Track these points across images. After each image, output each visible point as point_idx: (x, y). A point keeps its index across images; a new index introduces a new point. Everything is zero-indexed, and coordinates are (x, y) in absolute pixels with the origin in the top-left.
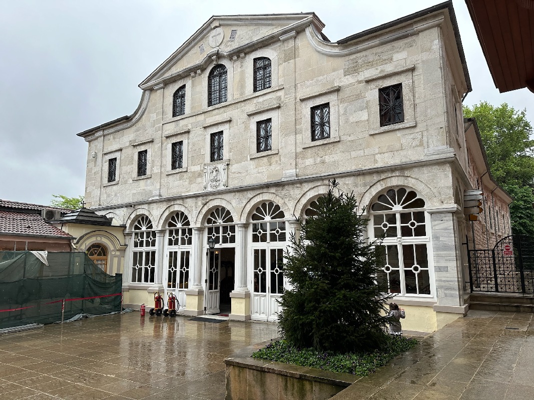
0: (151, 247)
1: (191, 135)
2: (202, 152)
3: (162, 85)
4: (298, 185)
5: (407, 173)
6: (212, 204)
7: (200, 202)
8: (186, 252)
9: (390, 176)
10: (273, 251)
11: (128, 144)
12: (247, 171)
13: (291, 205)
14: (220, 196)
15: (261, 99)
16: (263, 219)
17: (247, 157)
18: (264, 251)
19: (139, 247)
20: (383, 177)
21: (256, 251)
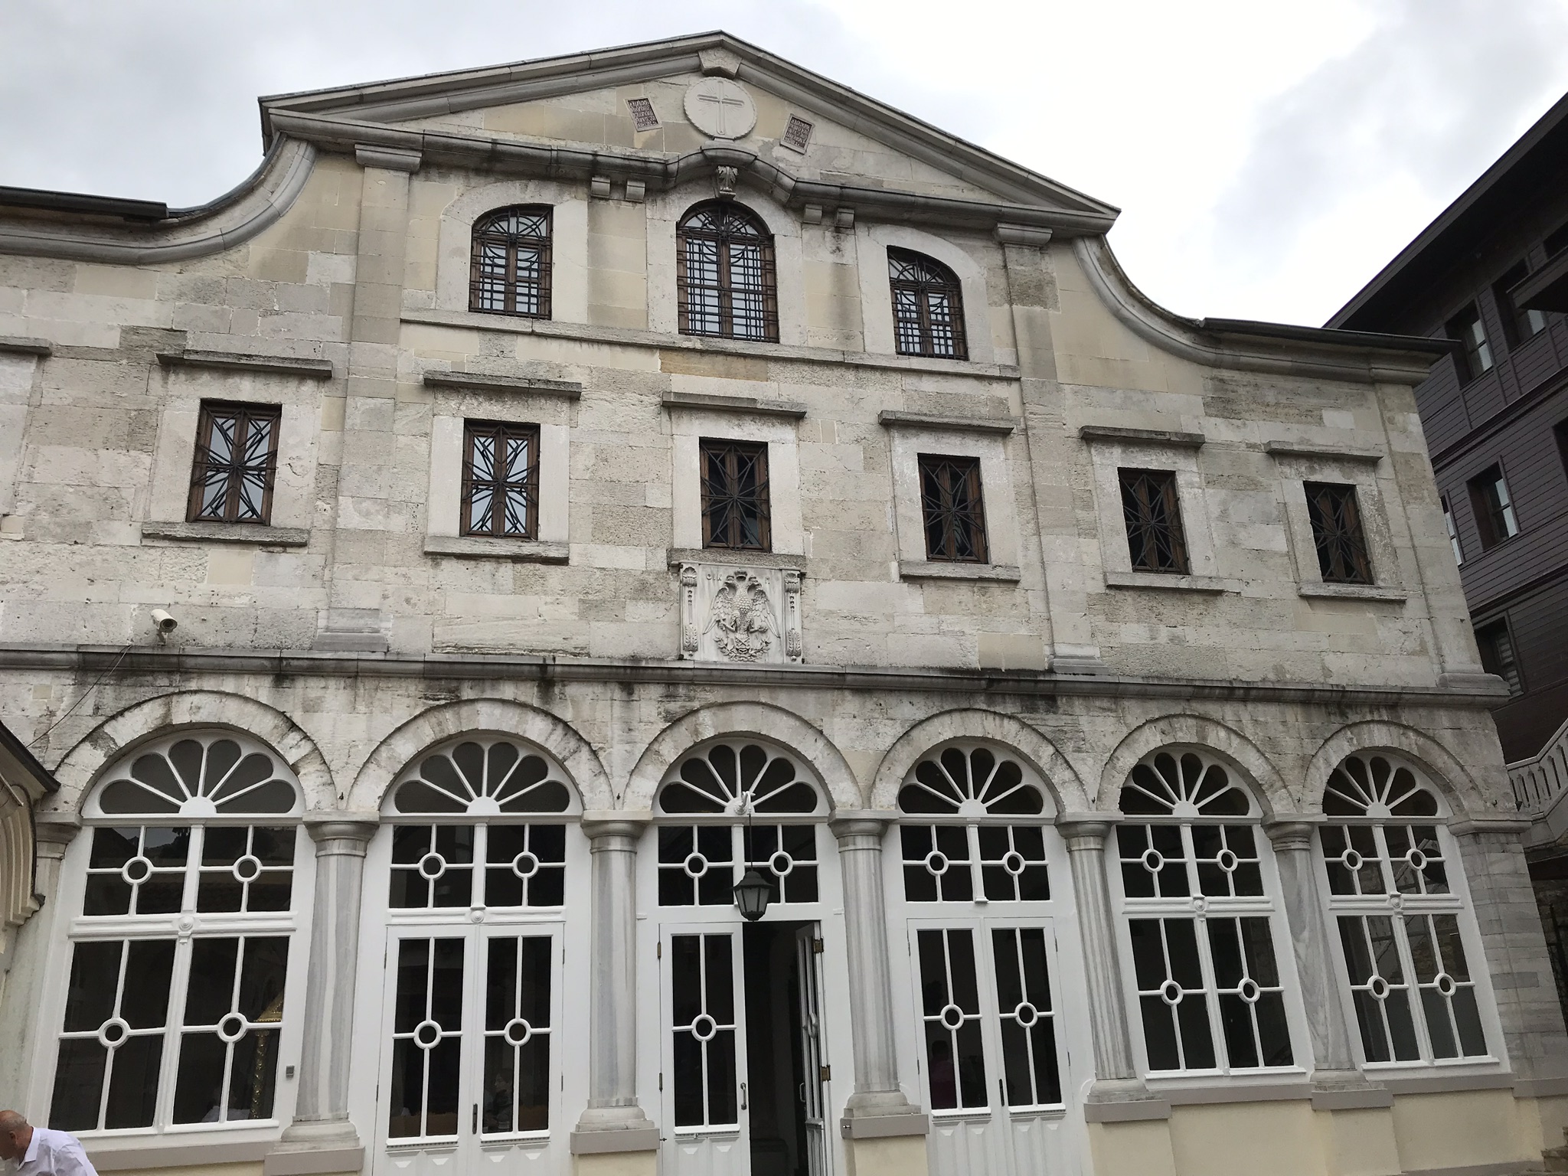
0: (244, 913)
1: (589, 414)
2: (656, 498)
3: (415, 158)
4: (1106, 704)
5: (1407, 717)
6: (709, 725)
7: (649, 705)
8: (528, 941)
9: (1369, 718)
10: (1003, 939)
11: (112, 340)
12: (890, 617)
13: (1088, 767)
14: (764, 697)
15: (929, 385)
16: (955, 810)
17: (883, 564)
18: (962, 939)
19: (132, 915)
20: (1354, 718)
21: (929, 941)
